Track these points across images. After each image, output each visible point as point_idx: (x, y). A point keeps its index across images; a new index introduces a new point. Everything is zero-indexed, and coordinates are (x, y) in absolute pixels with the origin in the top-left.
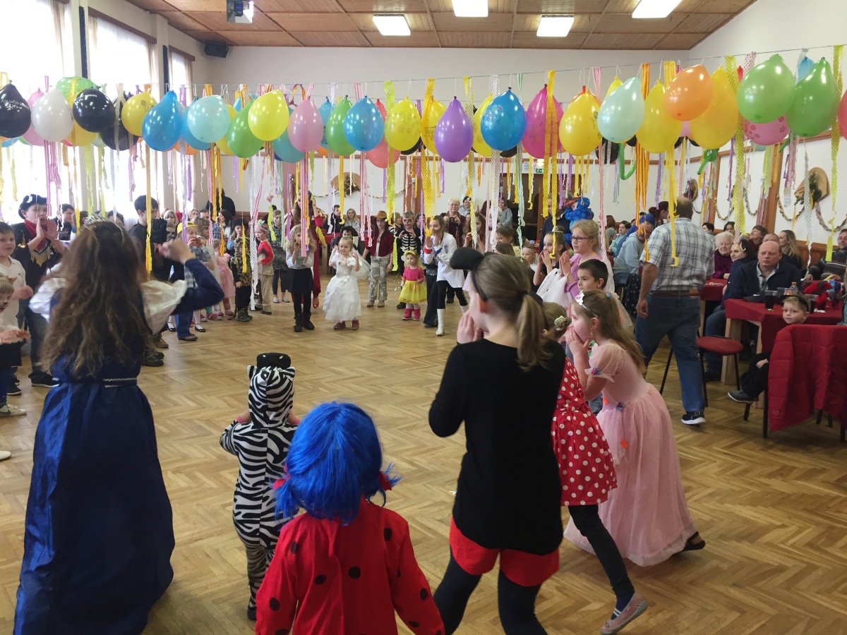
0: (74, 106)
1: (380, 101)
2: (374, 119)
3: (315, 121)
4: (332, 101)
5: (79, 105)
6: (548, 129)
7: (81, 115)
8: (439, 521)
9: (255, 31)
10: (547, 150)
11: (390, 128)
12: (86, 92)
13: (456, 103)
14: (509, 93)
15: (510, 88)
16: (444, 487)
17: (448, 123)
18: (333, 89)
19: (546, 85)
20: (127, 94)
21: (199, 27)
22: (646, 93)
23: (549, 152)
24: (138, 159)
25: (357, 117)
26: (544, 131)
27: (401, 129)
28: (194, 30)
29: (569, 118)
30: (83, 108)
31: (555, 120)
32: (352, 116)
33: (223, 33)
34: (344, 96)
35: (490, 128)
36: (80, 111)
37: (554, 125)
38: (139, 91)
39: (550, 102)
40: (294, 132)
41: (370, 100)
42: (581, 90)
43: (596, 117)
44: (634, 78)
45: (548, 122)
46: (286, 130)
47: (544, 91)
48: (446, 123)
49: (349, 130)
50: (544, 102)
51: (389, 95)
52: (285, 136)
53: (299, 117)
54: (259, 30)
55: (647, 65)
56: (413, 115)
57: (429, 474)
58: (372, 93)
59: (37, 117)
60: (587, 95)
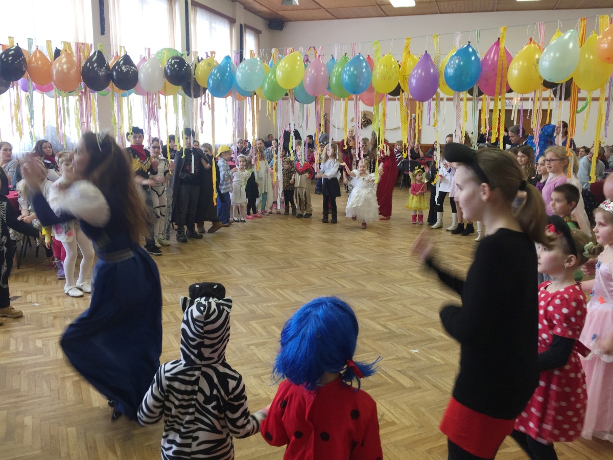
0: (165, 68)
1: (370, 56)
2: (364, 70)
3: (322, 73)
4: (335, 58)
5: (168, 67)
6: (499, 73)
7: (169, 74)
8: (399, 371)
9: (302, 10)
10: (497, 90)
11: (376, 76)
12: (174, 58)
13: (427, 56)
14: (469, 46)
15: (469, 42)
16: (406, 346)
17: (420, 71)
18: (336, 49)
19: (499, 39)
20: (200, 59)
21: (264, 9)
22: (582, 41)
23: (499, 92)
24: (206, 104)
25: (352, 69)
26: (496, 75)
27: (384, 78)
28: (261, 12)
29: (516, 64)
30: (170, 69)
31: (505, 66)
32: (348, 68)
33: (281, 13)
34: (344, 54)
35: (451, 74)
36: (169, 71)
37: (504, 70)
38: (207, 56)
39: (502, 51)
40: (308, 82)
41: (362, 57)
42: (528, 40)
43: (538, 63)
44: (572, 30)
45: (499, 68)
46: (302, 81)
47: (498, 43)
48: (418, 71)
49: (345, 79)
50: (497, 52)
51: (376, 51)
52: (302, 85)
53: (311, 70)
54: (305, 9)
55: (584, 19)
56: (393, 66)
57: (397, 336)
58: (364, 51)
59: (141, 76)
60: (533, 45)
